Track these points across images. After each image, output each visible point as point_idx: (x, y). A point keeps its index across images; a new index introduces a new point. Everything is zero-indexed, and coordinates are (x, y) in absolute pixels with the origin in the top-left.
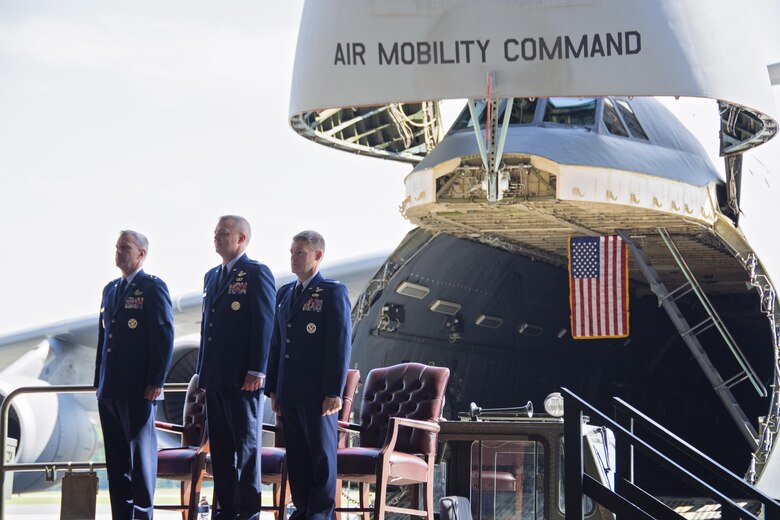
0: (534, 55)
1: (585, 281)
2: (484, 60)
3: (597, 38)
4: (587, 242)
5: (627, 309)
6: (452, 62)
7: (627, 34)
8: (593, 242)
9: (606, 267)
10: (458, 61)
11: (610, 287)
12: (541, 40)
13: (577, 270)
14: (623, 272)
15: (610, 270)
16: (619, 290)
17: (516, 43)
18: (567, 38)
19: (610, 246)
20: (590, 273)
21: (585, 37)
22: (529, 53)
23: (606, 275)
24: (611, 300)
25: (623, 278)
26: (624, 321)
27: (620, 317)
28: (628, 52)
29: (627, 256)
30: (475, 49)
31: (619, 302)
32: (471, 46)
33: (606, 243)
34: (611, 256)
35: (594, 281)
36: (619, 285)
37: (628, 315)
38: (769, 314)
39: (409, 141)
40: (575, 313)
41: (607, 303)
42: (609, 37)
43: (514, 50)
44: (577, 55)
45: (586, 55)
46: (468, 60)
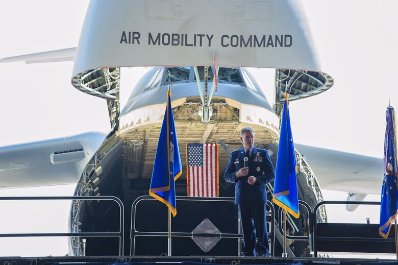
0: (237, 45)
1: (195, 168)
2: (210, 46)
3: (270, 37)
4: (196, 147)
5: (218, 184)
6: (192, 45)
7: (286, 36)
8: (199, 147)
9: (207, 160)
10: (195, 45)
11: (209, 172)
12: (241, 36)
13: (191, 162)
14: (216, 164)
15: (209, 162)
16: (214, 173)
17: (228, 37)
18: (255, 36)
19: (209, 149)
20: (198, 163)
21: (264, 36)
22: (234, 43)
23: (207, 164)
24: (209, 178)
25: (216, 167)
26: (216, 190)
27: (214, 188)
28: (286, 46)
29: (218, 155)
30: (205, 39)
31: (214, 180)
32: (203, 37)
33: (207, 147)
34: (209, 155)
35: (200, 168)
36: (214, 170)
37: (218, 187)
38: (312, 187)
39: (110, 87)
40: (189, 185)
41: (207, 180)
42: (276, 37)
43: (227, 41)
44: (259, 46)
45: (264, 46)
46: (201, 45)
